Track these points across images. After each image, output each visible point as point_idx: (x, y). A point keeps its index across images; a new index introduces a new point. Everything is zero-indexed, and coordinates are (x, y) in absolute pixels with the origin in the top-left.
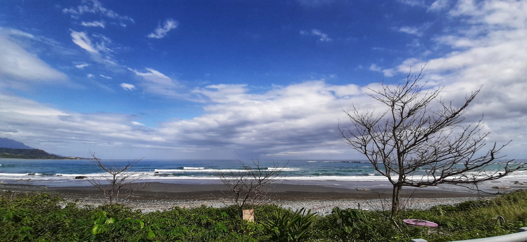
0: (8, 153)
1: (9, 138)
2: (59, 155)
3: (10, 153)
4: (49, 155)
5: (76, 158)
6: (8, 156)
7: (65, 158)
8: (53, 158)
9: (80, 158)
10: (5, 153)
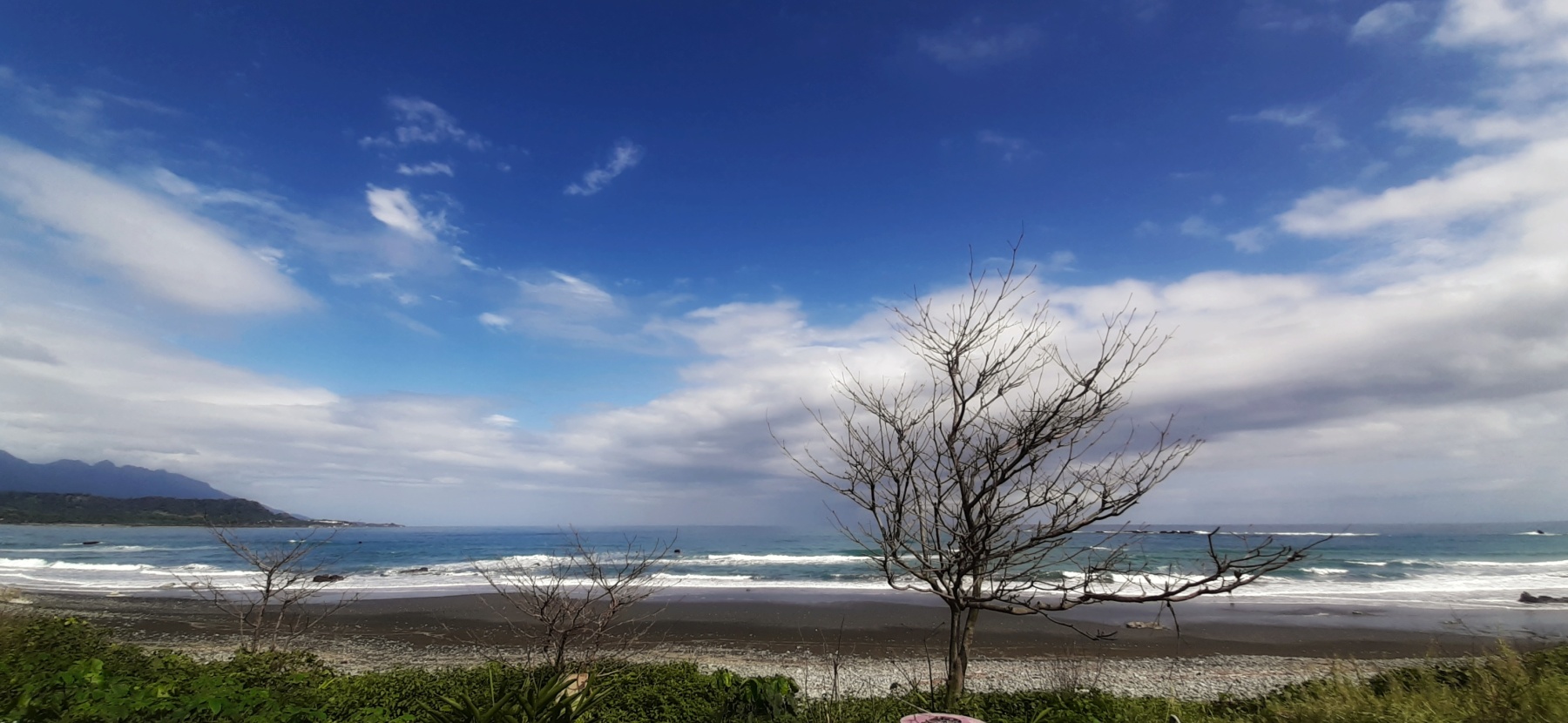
0: (165, 511)
1: (171, 470)
2: (297, 515)
3: (170, 513)
4: (272, 514)
5: (339, 524)
6: (165, 518)
7: (312, 523)
8: (282, 525)
9: (351, 523)
10: (157, 512)
